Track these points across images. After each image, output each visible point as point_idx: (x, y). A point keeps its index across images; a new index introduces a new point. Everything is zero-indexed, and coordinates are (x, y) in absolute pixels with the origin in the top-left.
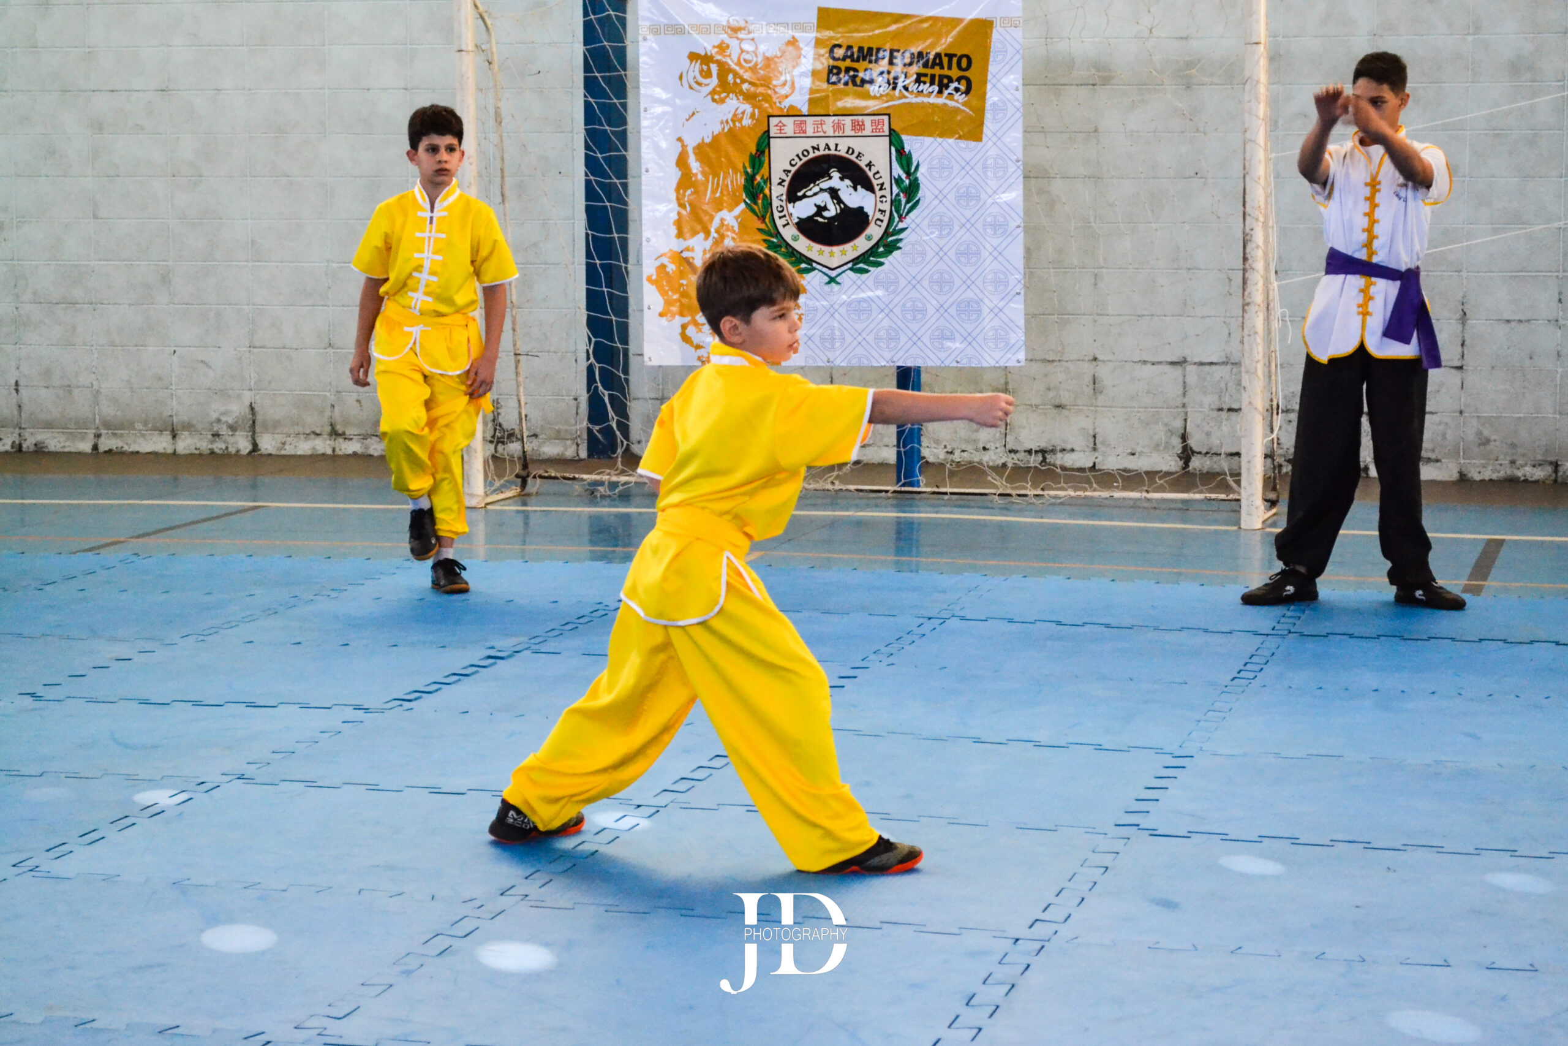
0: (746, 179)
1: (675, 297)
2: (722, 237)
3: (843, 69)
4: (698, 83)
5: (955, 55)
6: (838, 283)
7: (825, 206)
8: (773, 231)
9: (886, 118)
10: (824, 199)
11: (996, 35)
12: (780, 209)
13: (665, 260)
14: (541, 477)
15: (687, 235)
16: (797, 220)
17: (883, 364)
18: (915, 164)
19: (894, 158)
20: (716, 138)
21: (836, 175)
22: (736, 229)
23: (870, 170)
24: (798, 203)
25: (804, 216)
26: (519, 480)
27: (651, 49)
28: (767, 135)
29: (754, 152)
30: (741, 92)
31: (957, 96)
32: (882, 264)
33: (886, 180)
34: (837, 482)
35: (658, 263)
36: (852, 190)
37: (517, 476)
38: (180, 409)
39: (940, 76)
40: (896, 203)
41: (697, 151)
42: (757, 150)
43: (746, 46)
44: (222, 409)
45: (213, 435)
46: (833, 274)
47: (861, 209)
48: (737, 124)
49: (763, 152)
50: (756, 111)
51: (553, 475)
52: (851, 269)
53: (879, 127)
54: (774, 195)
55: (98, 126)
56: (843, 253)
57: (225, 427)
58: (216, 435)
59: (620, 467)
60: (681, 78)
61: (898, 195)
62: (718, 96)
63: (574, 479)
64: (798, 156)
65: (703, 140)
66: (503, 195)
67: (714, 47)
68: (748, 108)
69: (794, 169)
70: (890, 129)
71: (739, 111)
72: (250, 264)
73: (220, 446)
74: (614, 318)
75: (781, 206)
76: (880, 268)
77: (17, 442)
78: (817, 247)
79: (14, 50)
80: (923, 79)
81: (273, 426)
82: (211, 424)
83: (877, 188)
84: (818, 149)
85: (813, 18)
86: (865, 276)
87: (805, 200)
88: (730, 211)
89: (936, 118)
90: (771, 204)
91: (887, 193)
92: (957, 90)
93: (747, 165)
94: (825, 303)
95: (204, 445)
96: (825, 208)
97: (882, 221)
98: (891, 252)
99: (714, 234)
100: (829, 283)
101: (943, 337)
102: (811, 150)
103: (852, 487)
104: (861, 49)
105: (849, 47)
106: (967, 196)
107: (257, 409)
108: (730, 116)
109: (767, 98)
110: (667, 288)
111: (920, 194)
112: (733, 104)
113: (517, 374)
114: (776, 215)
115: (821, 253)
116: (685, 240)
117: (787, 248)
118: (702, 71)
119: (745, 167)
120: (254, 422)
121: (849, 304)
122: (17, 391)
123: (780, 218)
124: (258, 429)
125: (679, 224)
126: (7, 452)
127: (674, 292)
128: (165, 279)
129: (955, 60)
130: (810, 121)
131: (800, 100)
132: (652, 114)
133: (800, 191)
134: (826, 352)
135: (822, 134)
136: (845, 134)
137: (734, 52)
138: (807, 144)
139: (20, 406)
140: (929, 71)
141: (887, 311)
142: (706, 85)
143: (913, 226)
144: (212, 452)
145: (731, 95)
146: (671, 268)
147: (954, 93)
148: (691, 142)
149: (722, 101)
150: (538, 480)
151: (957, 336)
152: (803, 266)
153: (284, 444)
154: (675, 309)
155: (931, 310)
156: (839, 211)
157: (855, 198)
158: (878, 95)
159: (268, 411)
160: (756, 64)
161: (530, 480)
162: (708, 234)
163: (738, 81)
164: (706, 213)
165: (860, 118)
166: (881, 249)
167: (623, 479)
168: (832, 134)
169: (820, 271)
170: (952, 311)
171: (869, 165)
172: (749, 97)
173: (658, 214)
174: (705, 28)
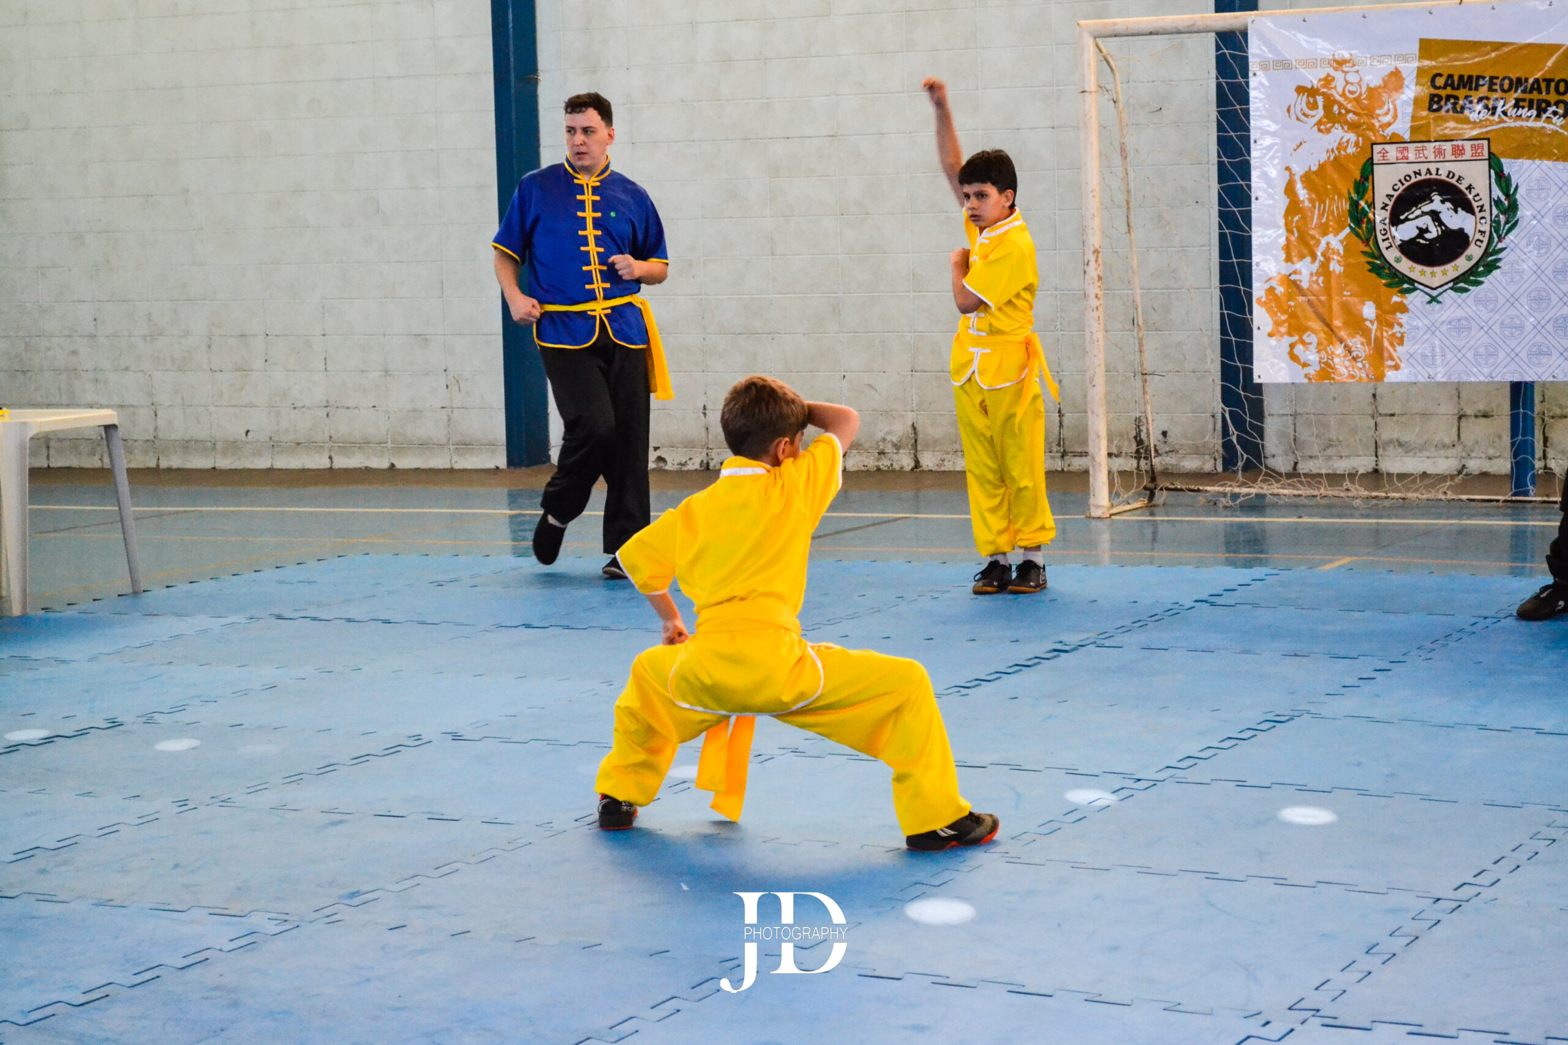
0: (1351, 205)
1: (1284, 317)
2: (1328, 260)
3: (1444, 96)
4: (1304, 115)
5: (1553, 80)
6: (1439, 302)
7: (1427, 228)
8: (1376, 253)
9: (1485, 143)
10: (1427, 221)
12: (1383, 232)
13: (1274, 283)
14: (1167, 489)
15: (1295, 259)
16: (1399, 243)
17: (1482, 379)
18: (1514, 186)
19: (1493, 180)
20: (1322, 167)
21: (1437, 198)
22: (1341, 252)
23: (1470, 192)
24: (1401, 227)
25: (1406, 238)
26: (1148, 492)
27: (1261, 84)
28: (1370, 164)
29: (1358, 178)
30: (1346, 122)
31: (1555, 119)
32: (1481, 283)
33: (1486, 201)
34: (1449, 493)
35: (1267, 286)
36: (1452, 212)
37: (1145, 488)
39: (1538, 100)
40: (1495, 225)
41: (1304, 179)
42: (1362, 177)
43: (1352, 78)
44: (887, 429)
45: (879, 453)
46: (1434, 293)
47: (1461, 230)
48: (1342, 152)
49: (1367, 179)
50: (1360, 139)
51: (1179, 487)
52: (1451, 288)
53: (1479, 151)
54: (1378, 219)
55: (775, 171)
56: (1444, 273)
57: (890, 445)
58: (882, 453)
59: (1241, 479)
60: (1289, 110)
61: (1497, 216)
62: (1322, 127)
63: (1199, 490)
64: (1400, 181)
65: (1310, 169)
66: (1129, 225)
67: (1320, 80)
68: (1352, 137)
69: (1396, 194)
70: (1490, 153)
71: (1344, 140)
72: (912, 294)
73: (885, 464)
74: (1234, 339)
75: (1384, 229)
76: (1480, 287)
77: (705, 462)
78: (1419, 267)
79: (701, 103)
80: (1521, 104)
81: (933, 445)
82: (878, 442)
83: (1477, 210)
84: (1420, 174)
85: (1415, 48)
86: (1465, 295)
87: (1408, 223)
88: (1335, 236)
89: (1534, 142)
90: (1375, 228)
91: (1487, 214)
92: (1555, 113)
93: (1352, 191)
94: (1426, 322)
95: (871, 463)
96: (1427, 230)
97: (1482, 241)
98: (1490, 272)
99: (1320, 258)
100: (1430, 302)
101: (1540, 353)
102: (1413, 175)
103: (1464, 497)
104: (1461, 77)
105: (1450, 76)
106: (1564, 216)
107: (919, 429)
108: (1335, 145)
109: (1371, 127)
110: (1276, 310)
111: (1519, 214)
112: (1338, 134)
113: (1145, 392)
114: (1380, 237)
115: (1423, 273)
116: (1293, 263)
117: (1389, 269)
118: (1308, 103)
119: (1349, 193)
120: (916, 441)
121: (1450, 323)
122: (705, 414)
123: (1384, 240)
124: (919, 448)
125: (1287, 248)
126: (696, 470)
127: (1283, 312)
128: (836, 310)
129: (1553, 85)
130: (1412, 146)
131: (1402, 127)
132: (1262, 145)
133: (1403, 214)
134: (1427, 369)
135: (1423, 159)
136: (1446, 159)
137: (1339, 84)
138: (1409, 169)
139: (707, 429)
140: (1527, 96)
141: (1486, 329)
142: (1312, 116)
143: (1512, 245)
144: (879, 469)
145: (1336, 125)
146: (1280, 290)
147: (1552, 116)
148: (1299, 170)
149: (1328, 131)
150: (1165, 492)
151: (1554, 351)
152: (1406, 286)
153: (943, 461)
154: (1283, 329)
155: (1528, 327)
156: (1440, 233)
157: (1455, 220)
158: (1478, 121)
159: (928, 431)
160: (1360, 95)
161: (1157, 492)
162: (1314, 257)
163: (1343, 111)
164: (1313, 237)
165: (1460, 143)
166: (1481, 269)
167: (1245, 490)
168: (1433, 159)
169: (1423, 291)
170: (1549, 327)
171: (1470, 188)
172: (1353, 127)
173: (1267, 240)
174: (1310, 63)
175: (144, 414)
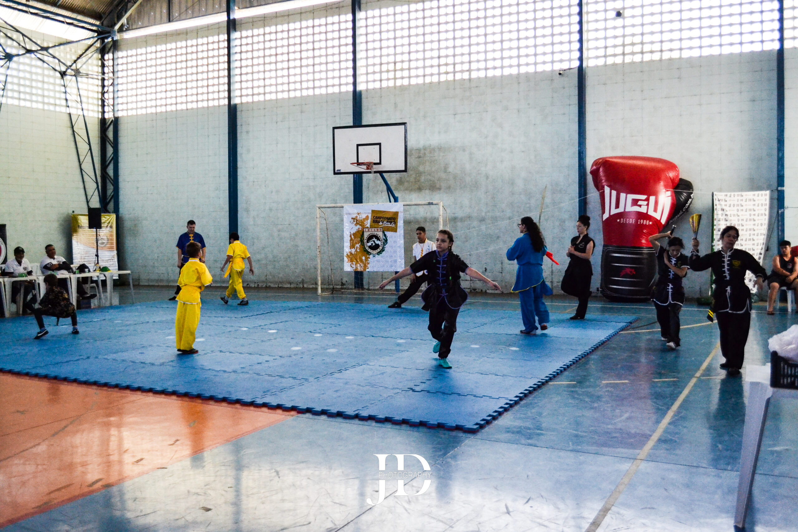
0: (360, 239)
1: (350, 259)
2: (357, 249)
3: (375, 220)
6: (375, 257)
8: (365, 248)
9: (382, 229)
10: (373, 242)
11: (399, 214)
12: (366, 244)
16: (368, 246)
18: (387, 236)
19: (383, 235)
20: (356, 232)
21: (374, 238)
22: (359, 248)
23: (380, 237)
24: (368, 243)
25: (370, 245)
26: (331, 291)
27: (346, 217)
28: (363, 232)
29: (362, 234)
30: (359, 224)
31: (393, 225)
33: (382, 239)
35: (347, 253)
38: (292, 279)
39: (390, 221)
40: (384, 243)
43: (361, 217)
44: (298, 280)
45: (297, 284)
46: (374, 255)
47: (378, 244)
48: (359, 230)
50: (362, 227)
52: (377, 254)
54: (365, 242)
55: (279, 231)
56: (376, 252)
57: (299, 283)
60: (350, 222)
62: (356, 225)
64: (368, 235)
65: (354, 233)
67: (355, 217)
68: (360, 227)
69: (368, 237)
70: (383, 231)
73: (298, 286)
76: (381, 254)
80: (388, 222)
81: (306, 283)
82: (296, 282)
84: (371, 234)
85: (371, 212)
86: (379, 256)
87: (370, 243)
88: (358, 245)
89: (390, 228)
91: (382, 241)
94: (373, 260)
96: (373, 244)
97: (382, 246)
100: (373, 257)
101: (391, 266)
104: (378, 217)
105: (376, 217)
106: (395, 242)
107: (304, 280)
108: (358, 228)
109: (364, 225)
110: (348, 258)
111: (388, 241)
112: (358, 226)
115: (372, 252)
116: (351, 249)
117: (367, 251)
118: (354, 221)
119: (360, 237)
121: (377, 261)
122: (266, 276)
123: (366, 246)
125: (350, 247)
126: (264, 287)
128: (289, 257)
130: (370, 229)
131: (368, 225)
132: (346, 228)
133: (369, 241)
134: (373, 269)
135: (372, 231)
136: (376, 231)
137: (358, 218)
138: (369, 233)
139: (266, 279)
140: (388, 220)
141: (382, 262)
142: (354, 223)
143: (386, 247)
144: (296, 287)
146: (349, 254)
148: (352, 233)
152: (369, 254)
154: (349, 261)
155: (389, 261)
156: (375, 244)
157: (378, 242)
158: (381, 225)
160: (362, 219)
161: (334, 291)
162: (355, 248)
163: (359, 222)
164: (354, 245)
165: (378, 229)
166: (382, 251)
168: (374, 231)
169: (372, 255)
170: (393, 262)
172: (361, 225)
173: (347, 245)
174: (354, 214)
175: (166, 275)
